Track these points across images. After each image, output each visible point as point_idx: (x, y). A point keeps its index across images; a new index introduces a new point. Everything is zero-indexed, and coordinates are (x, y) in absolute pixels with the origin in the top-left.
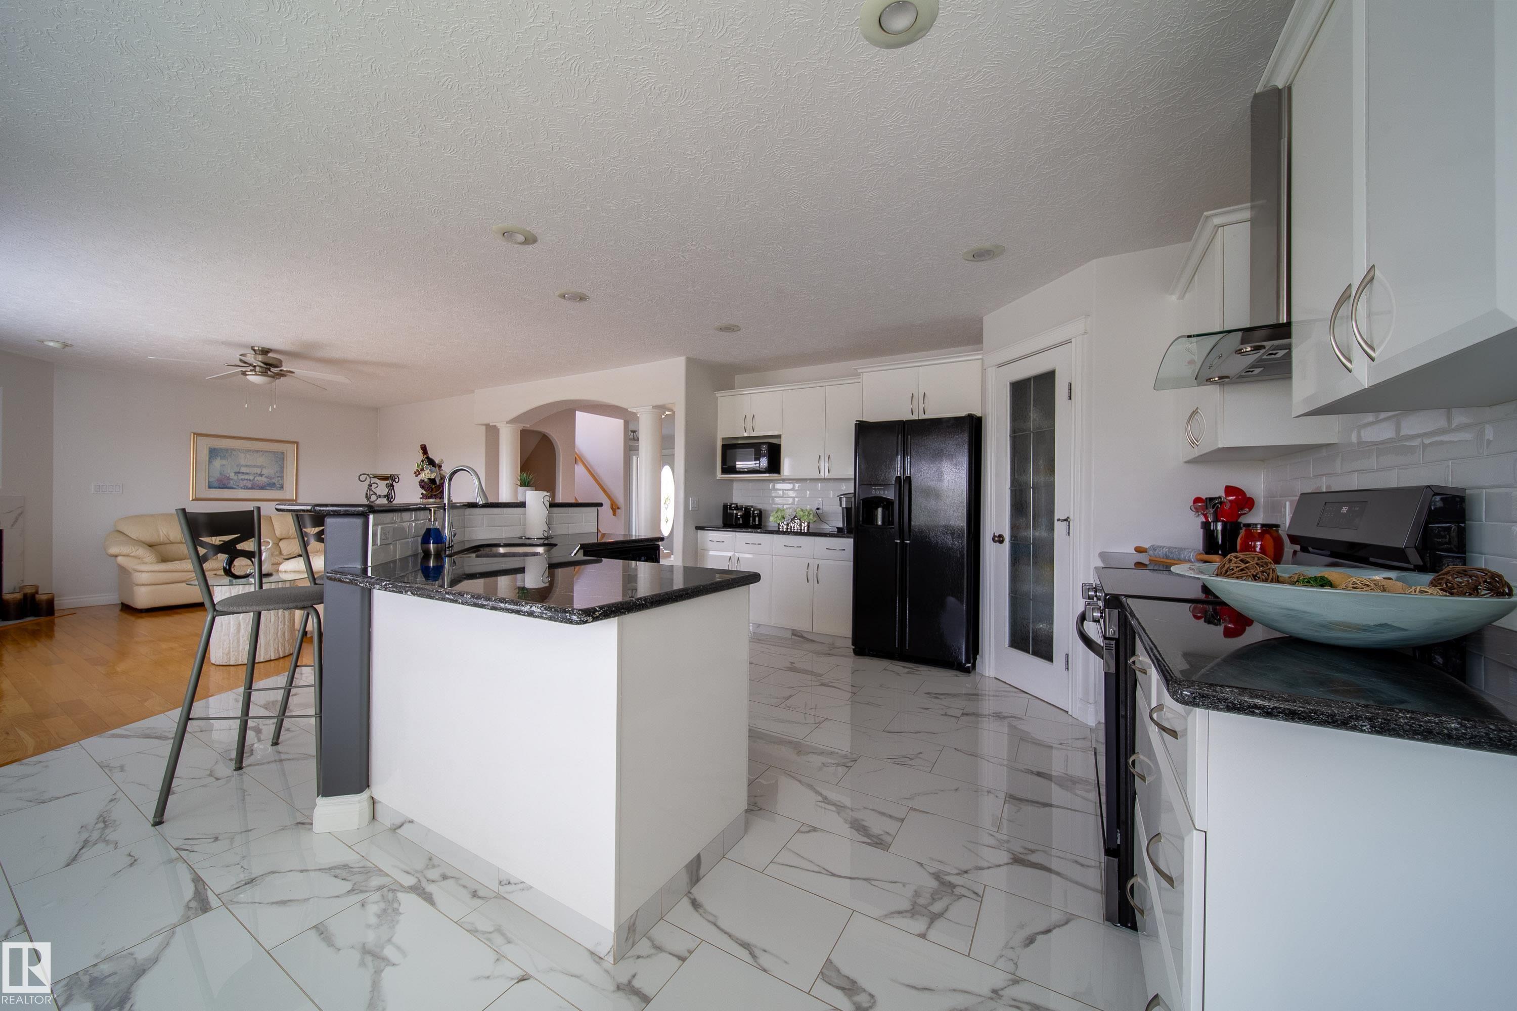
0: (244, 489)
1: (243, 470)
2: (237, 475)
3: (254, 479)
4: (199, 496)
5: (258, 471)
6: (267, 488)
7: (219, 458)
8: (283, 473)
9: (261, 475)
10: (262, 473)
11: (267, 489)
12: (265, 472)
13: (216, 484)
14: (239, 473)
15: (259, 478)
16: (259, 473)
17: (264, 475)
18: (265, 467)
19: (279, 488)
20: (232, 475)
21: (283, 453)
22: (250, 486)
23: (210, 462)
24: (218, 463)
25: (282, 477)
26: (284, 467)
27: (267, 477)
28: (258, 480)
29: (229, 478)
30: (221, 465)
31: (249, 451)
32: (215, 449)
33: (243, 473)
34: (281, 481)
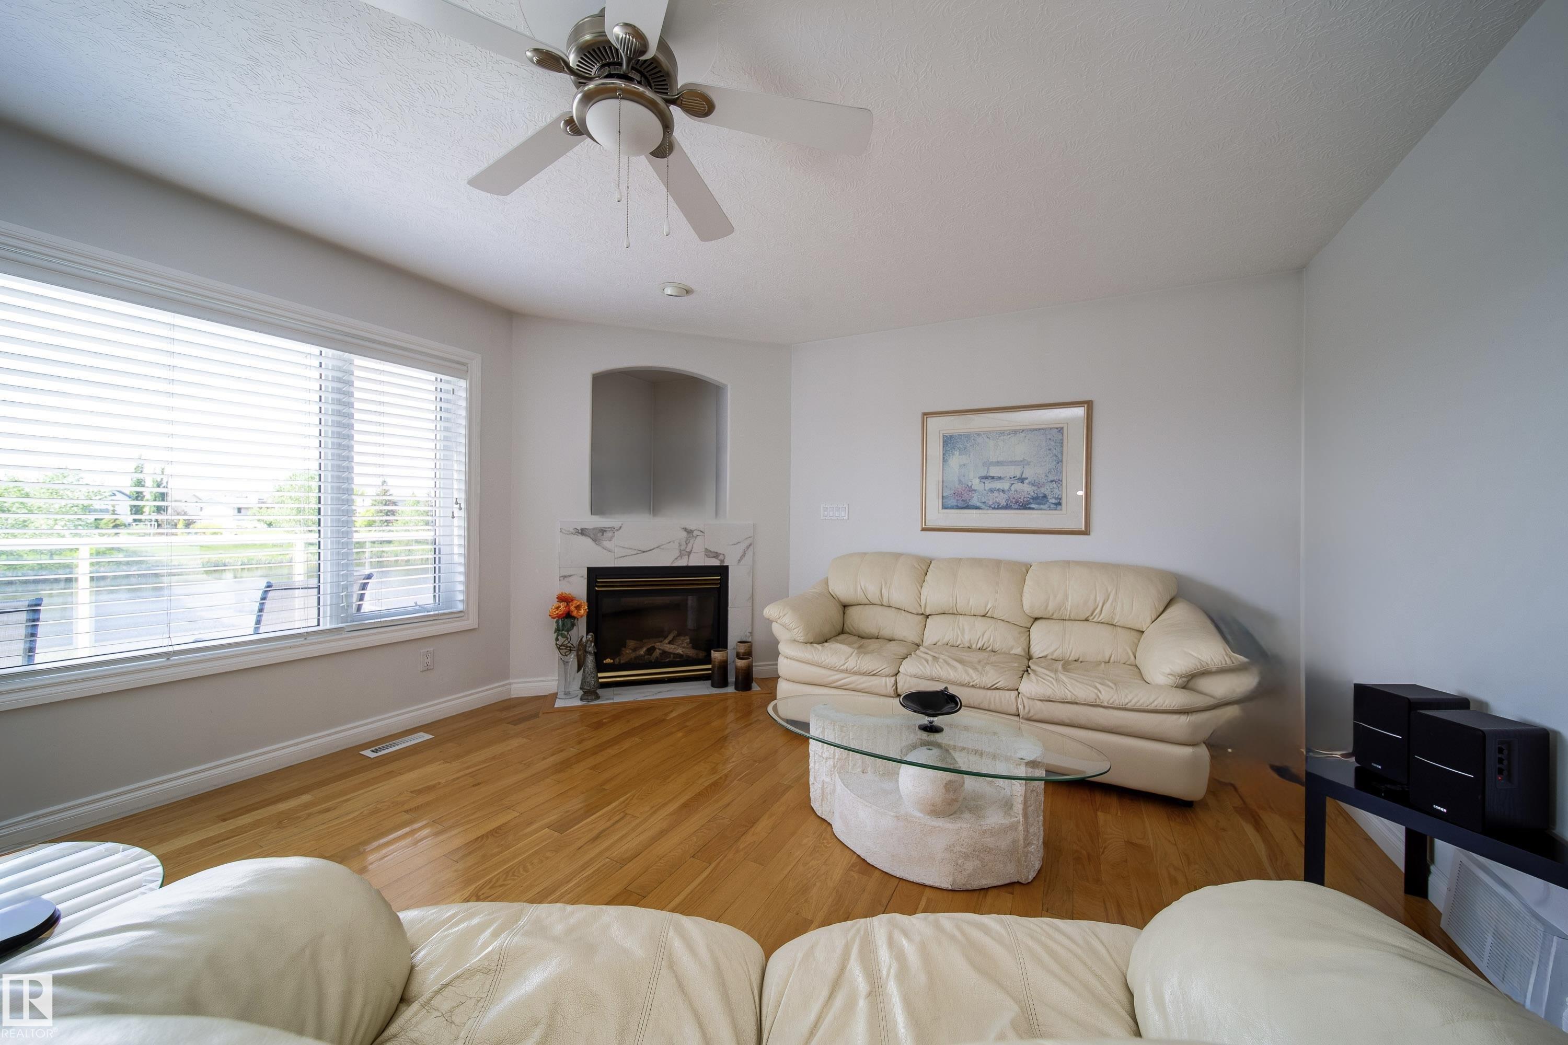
0: (994, 508)
1: (994, 472)
2: (984, 483)
3: (1009, 490)
4: (930, 524)
5: (1016, 471)
6: (1033, 506)
7: (957, 453)
8: (1061, 472)
9: (1022, 480)
10: (1024, 476)
11: (1033, 509)
12: (1029, 473)
13: (952, 502)
14: (986, 478)
15: (1018, 486)
16: (1018, 476)
17: (1027, 478)
18: (1028, 463)
19: (1052, 506)
20: (976, 483)
21: (1060, 430)
22: (1003, 503)
23: (944, 460)
24: (956, 460)
25: (1059, 482)
26: (1062, 461)
27: (1030, 483)
28: (1016, 491)
29: (971, 490)
30: (960, 466)
31: (1002, 433)
32: (951, 437)
33: (993, 478)
34: (1056, 491)
